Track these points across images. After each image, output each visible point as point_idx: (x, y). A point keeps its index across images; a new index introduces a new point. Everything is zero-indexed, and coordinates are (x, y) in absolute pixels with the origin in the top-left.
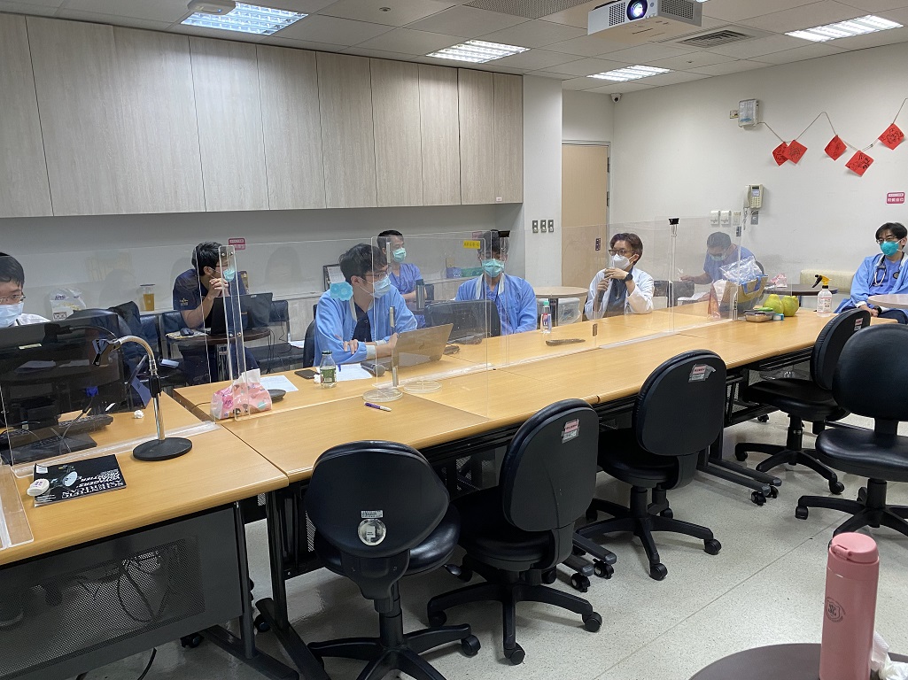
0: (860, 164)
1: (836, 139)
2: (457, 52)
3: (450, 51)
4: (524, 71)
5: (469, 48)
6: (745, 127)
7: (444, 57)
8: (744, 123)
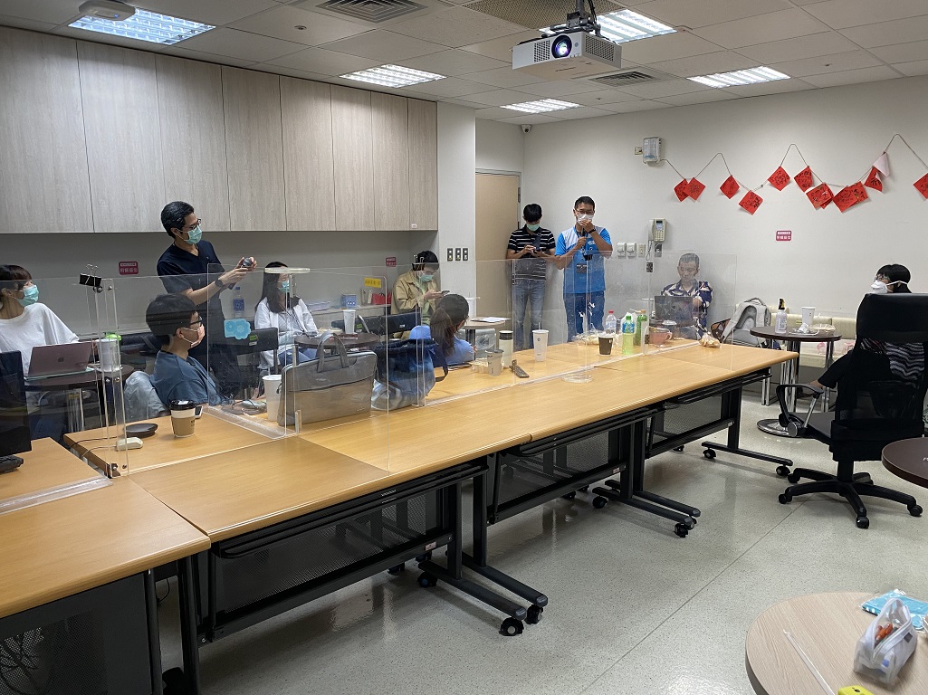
0: (751, 203)
1: (731, 179)
2: (371, 75)
3: (365, 74)
4: (438, 98)
5: (385, 72)
6: (650, 163)
7: (358, 79)
8: (649, 160)
